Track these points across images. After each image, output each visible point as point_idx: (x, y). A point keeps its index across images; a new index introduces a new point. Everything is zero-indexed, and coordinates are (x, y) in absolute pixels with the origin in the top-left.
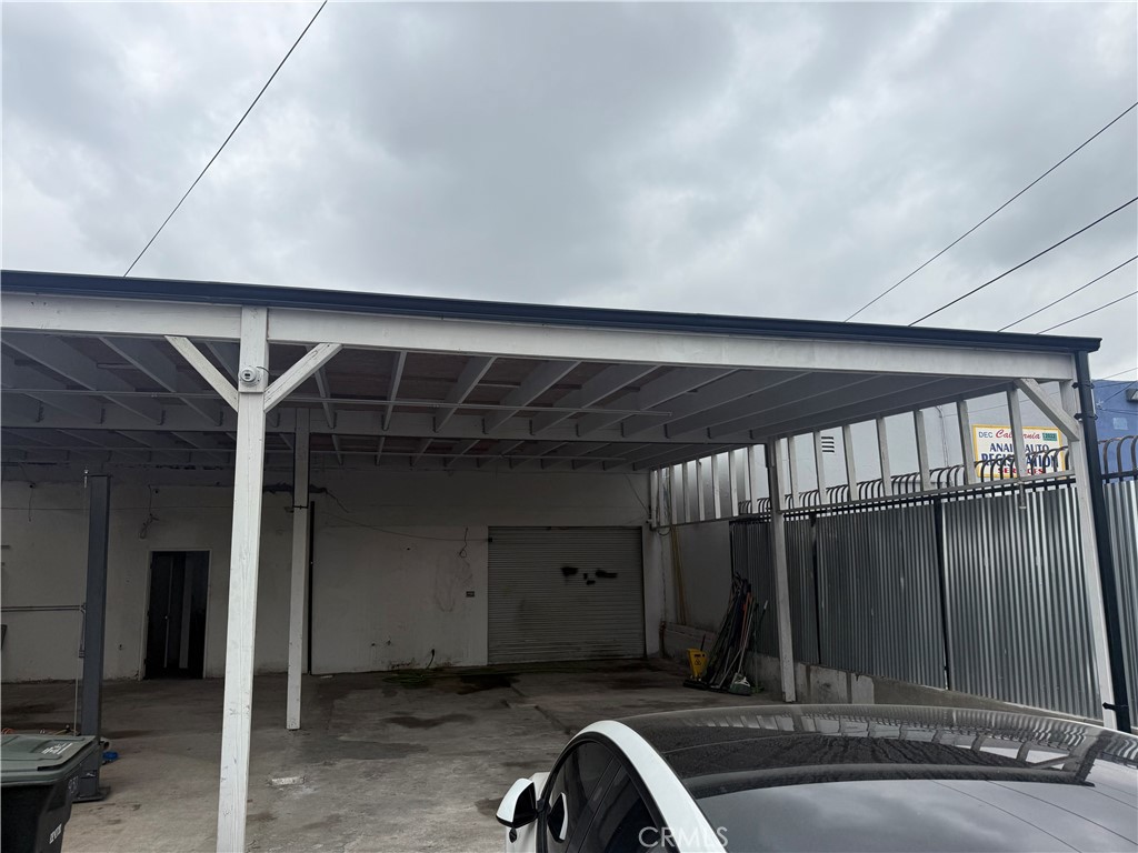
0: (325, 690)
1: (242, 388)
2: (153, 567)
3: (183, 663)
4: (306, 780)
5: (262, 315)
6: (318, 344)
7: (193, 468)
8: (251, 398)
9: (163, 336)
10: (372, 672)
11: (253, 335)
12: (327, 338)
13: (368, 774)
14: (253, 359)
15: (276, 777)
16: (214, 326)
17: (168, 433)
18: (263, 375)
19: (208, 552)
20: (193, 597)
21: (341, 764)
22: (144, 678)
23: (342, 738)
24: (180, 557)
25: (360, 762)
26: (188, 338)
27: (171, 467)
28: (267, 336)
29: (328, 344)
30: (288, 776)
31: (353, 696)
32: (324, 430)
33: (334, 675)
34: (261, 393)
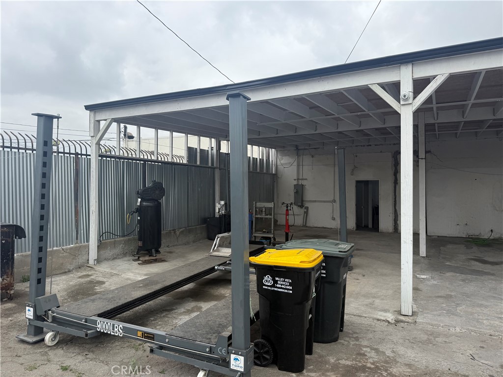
0: (435, 242)
1: (402, 103)
2: (356, 187)
3: (370, 226)
4: (432, 278)
5: (410, 67)
6: (437, 75)
7: (370, 145)
8: (406, 106)
9: (367, 85)
10: (457, 237)
11: (406, 77)
12: (441, 72)
13: (463, 280)
14: (406, 88)
15: (418, 274)
16: (388, 76)
17: (362, 130)
18: (411, 95)
19: (378, 181)
20: (372, 200)
21: (448, 274)
22: (356, 230)
23: (447, 263)
24: (366, 183)
25: (458, 275)
26: (377, 84)
27: (361, 146)
28: (413, 76)
29: (443, 75)
30: (424, 275)
31: (450, 246)
32: (432, 121)
33: (438, 236)
34: (411, 104)
